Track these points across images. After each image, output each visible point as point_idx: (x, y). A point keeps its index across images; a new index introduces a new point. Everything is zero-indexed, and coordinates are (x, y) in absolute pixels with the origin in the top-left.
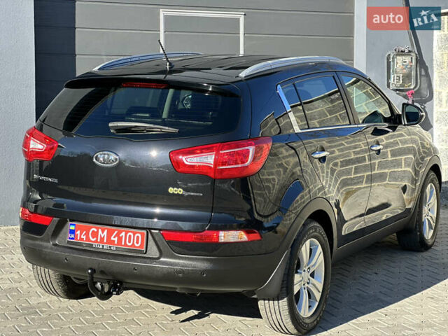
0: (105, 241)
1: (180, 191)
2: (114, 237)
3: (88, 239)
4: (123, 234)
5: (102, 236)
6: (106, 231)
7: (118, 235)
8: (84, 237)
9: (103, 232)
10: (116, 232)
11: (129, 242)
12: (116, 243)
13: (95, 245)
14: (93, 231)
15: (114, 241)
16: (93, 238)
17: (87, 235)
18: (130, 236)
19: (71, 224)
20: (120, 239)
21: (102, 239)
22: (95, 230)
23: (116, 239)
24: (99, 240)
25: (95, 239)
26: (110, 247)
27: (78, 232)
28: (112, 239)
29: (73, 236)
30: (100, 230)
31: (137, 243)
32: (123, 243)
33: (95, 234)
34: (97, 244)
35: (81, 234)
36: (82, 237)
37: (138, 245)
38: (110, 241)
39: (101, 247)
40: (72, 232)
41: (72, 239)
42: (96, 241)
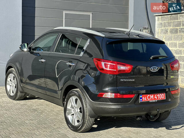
0: (153, 99)
1: (173, 77)
3: (147, 99)
6: (153, 95)
7: (157, 96)
8: (146, 99)
9: (152, 96)
13: (150, 101)
16: (149, 99)
17: (147, 98)
18: (161, 95)
21: (152, 98)
22: (149, 96)
23: (156, 98)
26: (155, 101)
27: (143, 98)
28: (155, 98)
29: (141, 100)
30: (151, 95)
33: (149, 97)
37: (161, 98)
38: (155, 99)
39: (152, 101)
40: (141, 98)
41: (142, 101)
42: (150, 100)
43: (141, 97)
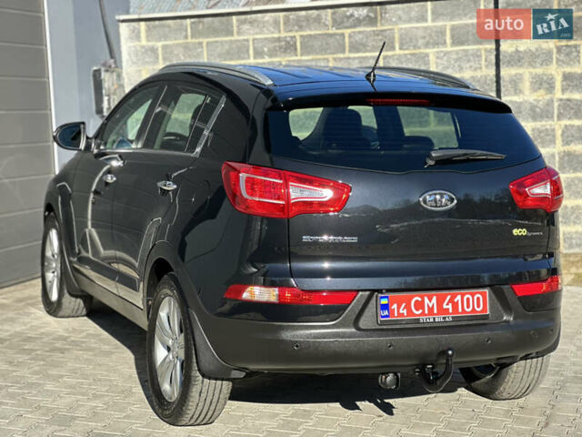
0: (435, 312)
1: (523, 232)
2: (447, 304)
3: (410, 312)
4: (459, 298)
5: (431, 305)
6: (434, 298)
7: (451, 301)
8: (405, 312)
9: (430, 301)
10: (449, 297)
11: (468, 307)
12: (451, 311)
13: (423, 319)
14: (417, 301)
15: (448, 309)
16: (417, 310)
17: (408, 307)
18: (468, 299)
19: (382, 297)
20: (455, 305)
21: (431, 309)
22: (420, 299)
23: (450, 306)
24: (426, 312)
25: (420, 311)
26: (444, 318)
27: (395, 306)
28: (445, 306)
29: (386, 313)
30: (426, 300)
31: (478, 306)
32: (460, 310)
33: (420, 305)
34: (424, 317)
35: (399, 308)
36: (401, 311)
38: (442, 311)
39: (432, 320)
40: (385, 307)
41: (387, 316)
42: (423, 314)
43: (384, 301)
